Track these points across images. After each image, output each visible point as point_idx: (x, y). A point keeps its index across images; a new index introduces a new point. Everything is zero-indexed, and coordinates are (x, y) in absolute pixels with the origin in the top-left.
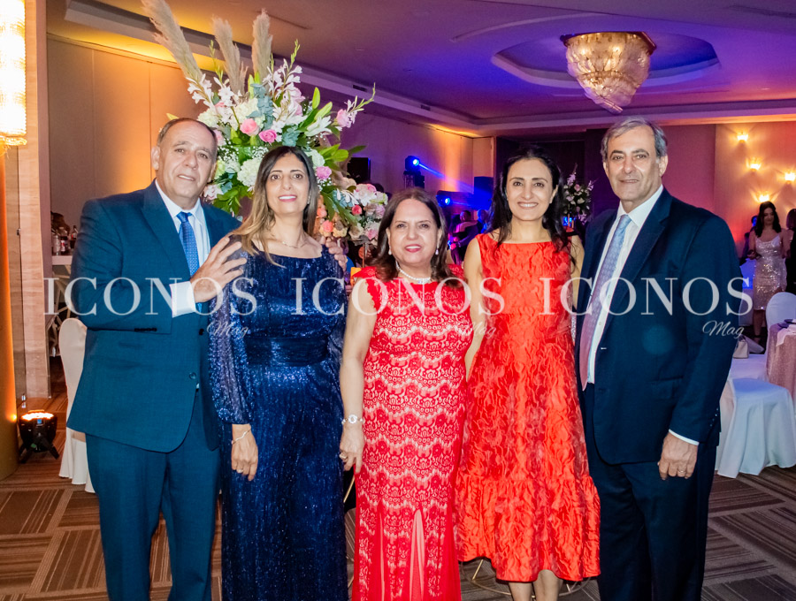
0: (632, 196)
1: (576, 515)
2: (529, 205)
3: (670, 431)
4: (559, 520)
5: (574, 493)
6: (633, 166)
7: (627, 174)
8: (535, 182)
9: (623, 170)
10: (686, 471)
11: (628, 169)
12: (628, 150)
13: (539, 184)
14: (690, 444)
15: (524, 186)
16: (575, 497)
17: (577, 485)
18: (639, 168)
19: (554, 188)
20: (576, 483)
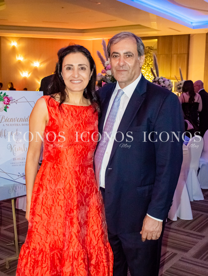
0: (125, 79)
1: (104, 266)
2: (77, 82)
3: (147, 214)
4: (95, 270)
5: (104, 254)
6: (124, 62)
7: (121, 67)
8: (80, 67)
9: (119, 64)
10: (157, 236)
11: (122, 64)
12: (122, 52)
13: (82, 68)
14: (159, 222)
15: (73, 69)
16: (104, 257)
17: (105, 250)
18: (127, 63)
19: (91, 70)
20: (105, 249)
